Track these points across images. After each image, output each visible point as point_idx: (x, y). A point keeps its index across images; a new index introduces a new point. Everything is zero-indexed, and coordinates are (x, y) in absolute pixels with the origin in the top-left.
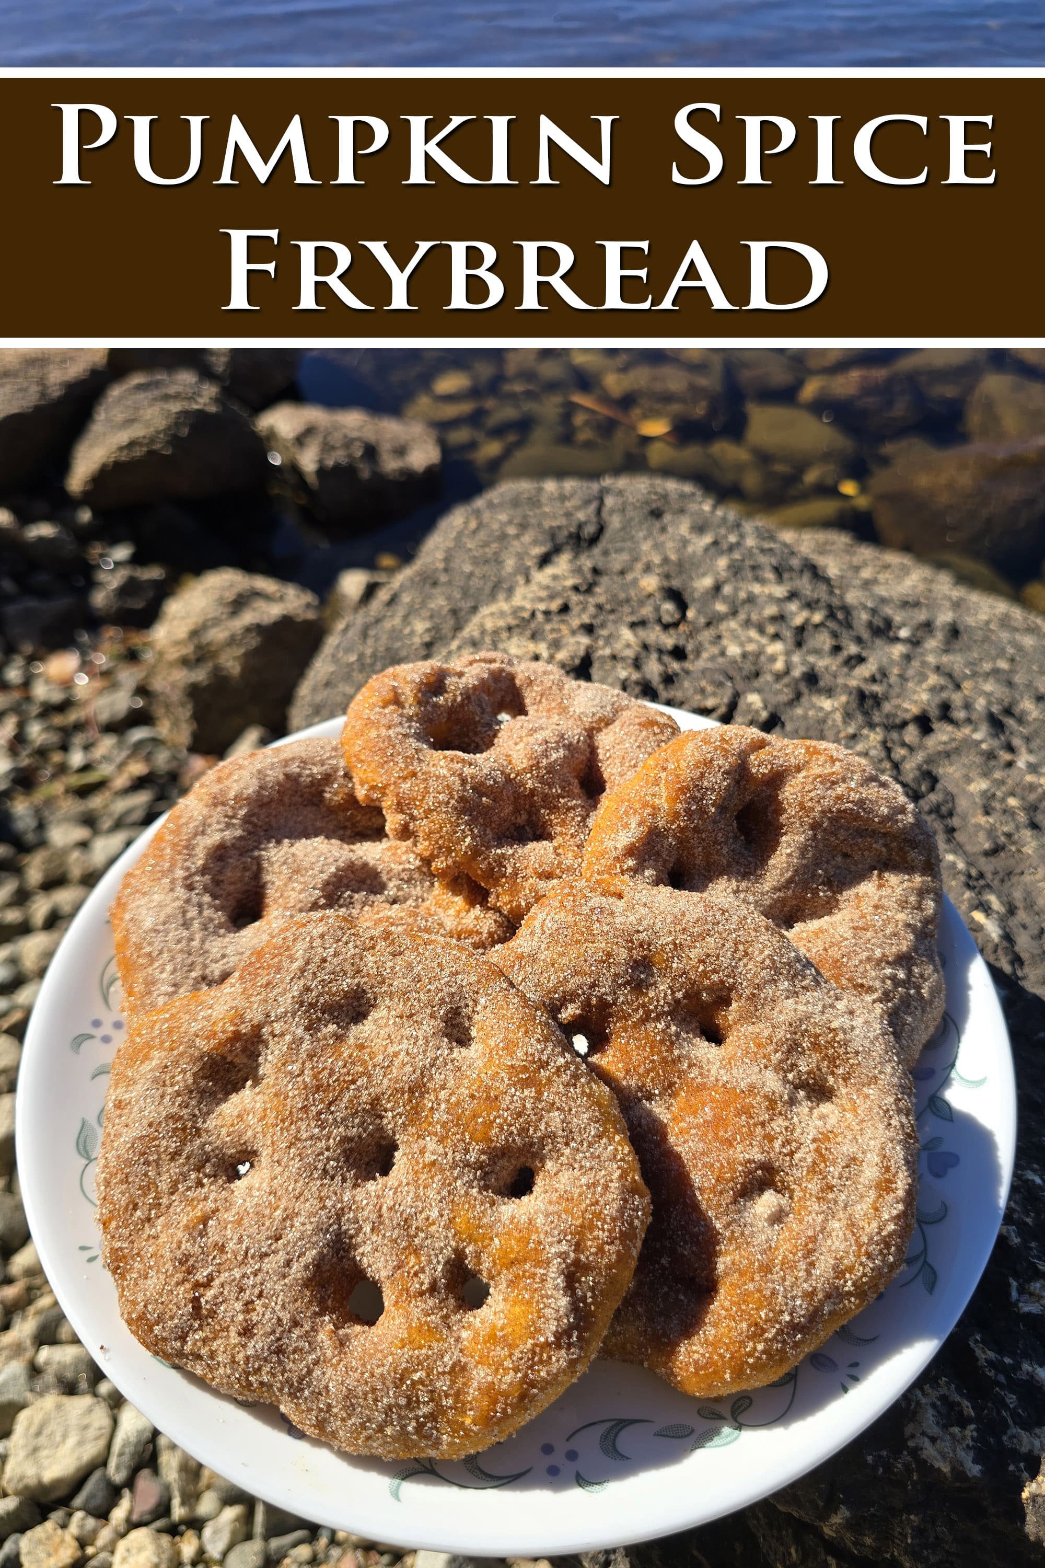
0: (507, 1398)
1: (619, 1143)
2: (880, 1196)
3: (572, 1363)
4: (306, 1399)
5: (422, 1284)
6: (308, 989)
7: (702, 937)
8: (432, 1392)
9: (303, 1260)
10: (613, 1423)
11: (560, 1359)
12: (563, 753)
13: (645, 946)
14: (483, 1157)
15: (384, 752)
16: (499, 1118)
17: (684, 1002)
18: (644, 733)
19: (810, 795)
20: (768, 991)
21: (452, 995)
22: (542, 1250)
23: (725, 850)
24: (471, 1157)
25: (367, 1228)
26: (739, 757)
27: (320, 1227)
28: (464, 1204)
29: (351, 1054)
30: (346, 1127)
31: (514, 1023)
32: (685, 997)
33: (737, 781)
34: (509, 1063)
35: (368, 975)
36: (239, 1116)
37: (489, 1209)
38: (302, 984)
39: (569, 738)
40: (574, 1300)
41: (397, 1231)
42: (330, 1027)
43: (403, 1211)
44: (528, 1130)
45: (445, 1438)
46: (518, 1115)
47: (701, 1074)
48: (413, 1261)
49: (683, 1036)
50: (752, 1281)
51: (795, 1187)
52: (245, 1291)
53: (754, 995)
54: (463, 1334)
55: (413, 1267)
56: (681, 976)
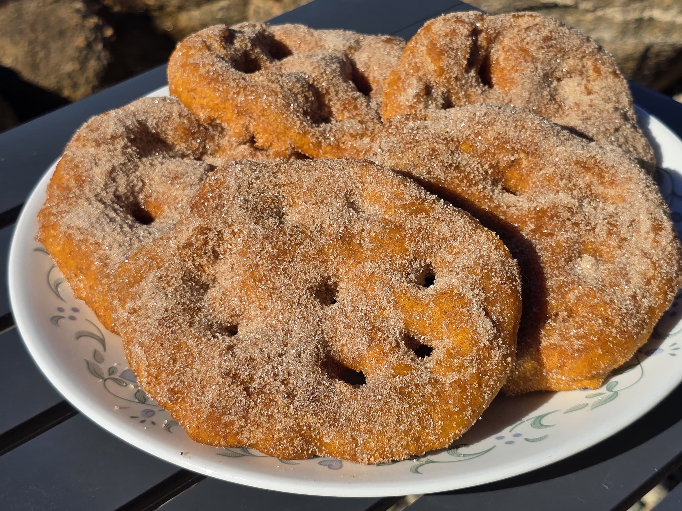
0: (471, 385)
1: (487, 231)
2: (657, 234)
3: (505, 357)
4: (342, 425)
5: (391, 344)
6: (246, 201)
7: (491, 124)
8: (423, 396)
9: (308, 352)
10: (533, 420)
11: (497, 355)
12: (338, 65)
13: (455, 140)
14: (404, 262)
15: (216, 80)
16: (407, 234)
17: (490, 171)
18: (389, 46)
19: (526, 41)
20: (545, 145)
21: (345, 183)
22: (463, 297)
23: (480, 92)
24: (396, 264)
25: (341, 327)
26: (472, 24)
27: (310, 333)
28: (402, 291)
29: (292, 231)
30: (305, 273)
31: (395, 184)
32: (490, 168)
33: (475, 42)
34: (402, 204)
35: (284, 185)
36: (224, 294)
37: (419, 290)
38: (242, 199)
39: (336, 57)
40: (493, 322)
41: (362, 322)
42: (271, 220)
43: (362, 310)
44: (428, 238)
45: (439, 424)
46: (419, 230)
47: (517, 209)
48: (380, 334)
49: (496, 192)
50: (596, 297)
51: (602, 247)
52: (278, 375)
53: (536, 150)
54: (428, 365)
55: (381, 337)
56: (485, 153)
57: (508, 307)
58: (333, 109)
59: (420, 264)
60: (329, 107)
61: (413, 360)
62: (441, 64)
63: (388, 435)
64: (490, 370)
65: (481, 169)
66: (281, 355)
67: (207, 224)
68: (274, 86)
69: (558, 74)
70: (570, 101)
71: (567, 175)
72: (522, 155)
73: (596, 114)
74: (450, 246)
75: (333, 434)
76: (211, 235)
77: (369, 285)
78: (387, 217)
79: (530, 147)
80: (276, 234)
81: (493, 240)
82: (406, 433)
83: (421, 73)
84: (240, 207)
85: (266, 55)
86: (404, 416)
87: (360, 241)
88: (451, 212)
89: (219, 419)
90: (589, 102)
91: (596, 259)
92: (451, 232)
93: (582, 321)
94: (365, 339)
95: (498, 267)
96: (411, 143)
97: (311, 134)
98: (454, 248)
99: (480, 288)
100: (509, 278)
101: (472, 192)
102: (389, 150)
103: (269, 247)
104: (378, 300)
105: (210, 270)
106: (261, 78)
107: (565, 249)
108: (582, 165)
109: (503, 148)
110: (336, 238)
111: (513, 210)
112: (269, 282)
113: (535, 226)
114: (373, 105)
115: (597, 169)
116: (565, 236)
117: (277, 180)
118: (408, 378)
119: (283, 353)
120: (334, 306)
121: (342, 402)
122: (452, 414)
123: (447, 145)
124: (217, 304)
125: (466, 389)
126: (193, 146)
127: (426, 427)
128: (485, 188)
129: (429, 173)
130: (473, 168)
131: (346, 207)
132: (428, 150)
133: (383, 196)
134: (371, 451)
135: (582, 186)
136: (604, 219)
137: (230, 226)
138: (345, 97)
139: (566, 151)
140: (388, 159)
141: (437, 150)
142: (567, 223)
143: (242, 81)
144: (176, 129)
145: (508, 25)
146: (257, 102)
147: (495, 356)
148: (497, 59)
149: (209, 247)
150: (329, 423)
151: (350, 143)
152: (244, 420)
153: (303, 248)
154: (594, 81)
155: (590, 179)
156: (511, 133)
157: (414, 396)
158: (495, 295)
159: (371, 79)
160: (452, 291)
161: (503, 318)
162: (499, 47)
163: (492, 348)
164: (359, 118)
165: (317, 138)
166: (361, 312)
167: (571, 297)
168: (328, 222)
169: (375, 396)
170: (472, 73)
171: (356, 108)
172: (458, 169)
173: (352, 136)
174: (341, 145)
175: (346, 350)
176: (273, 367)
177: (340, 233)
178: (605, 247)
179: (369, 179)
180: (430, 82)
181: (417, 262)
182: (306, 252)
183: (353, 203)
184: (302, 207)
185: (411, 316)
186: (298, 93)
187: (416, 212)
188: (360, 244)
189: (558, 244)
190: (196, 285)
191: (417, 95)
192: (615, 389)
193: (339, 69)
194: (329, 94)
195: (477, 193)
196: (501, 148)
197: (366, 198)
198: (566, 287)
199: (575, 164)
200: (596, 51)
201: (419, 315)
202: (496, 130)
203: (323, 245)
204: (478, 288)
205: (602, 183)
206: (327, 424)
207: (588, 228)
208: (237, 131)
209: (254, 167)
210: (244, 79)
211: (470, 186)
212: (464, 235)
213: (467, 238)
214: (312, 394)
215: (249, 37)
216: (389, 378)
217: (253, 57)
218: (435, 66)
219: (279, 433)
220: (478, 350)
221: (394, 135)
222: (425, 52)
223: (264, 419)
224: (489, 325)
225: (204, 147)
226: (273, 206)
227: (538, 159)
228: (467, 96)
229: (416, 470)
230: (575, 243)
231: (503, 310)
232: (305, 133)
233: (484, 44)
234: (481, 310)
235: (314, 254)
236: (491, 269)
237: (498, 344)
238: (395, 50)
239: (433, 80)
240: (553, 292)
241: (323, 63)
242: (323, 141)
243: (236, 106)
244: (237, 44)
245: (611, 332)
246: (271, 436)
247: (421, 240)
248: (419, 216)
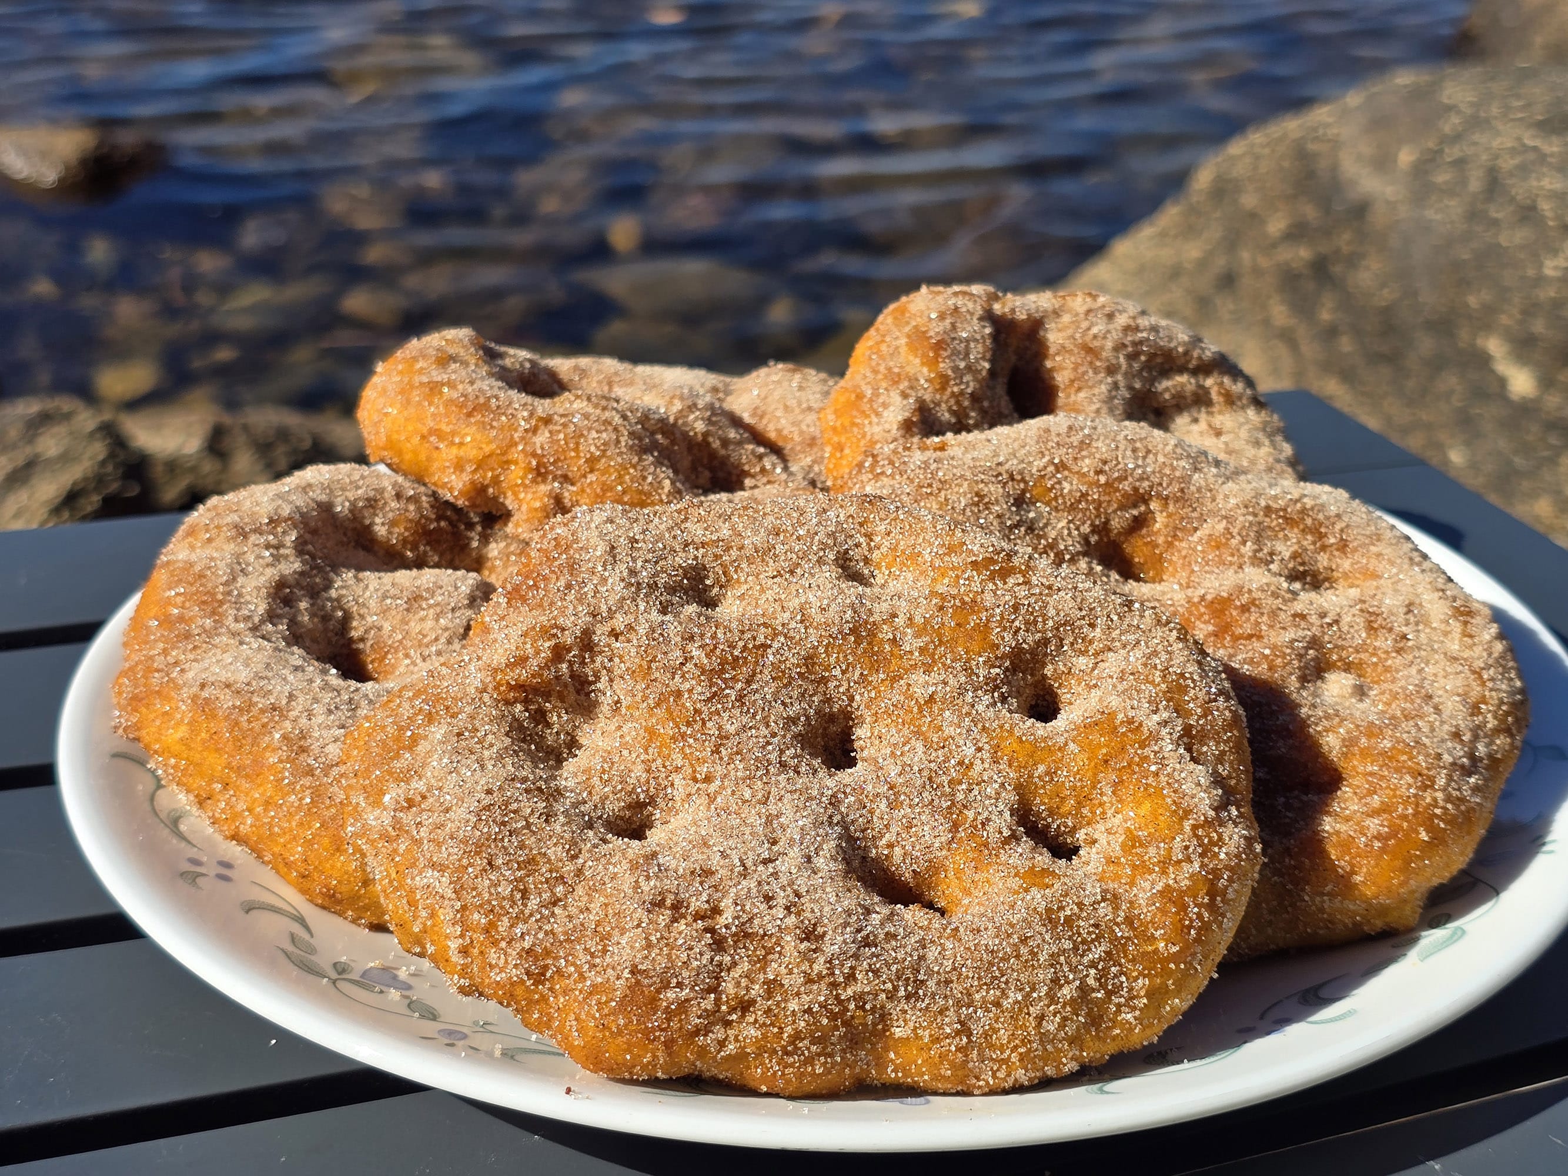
0: (1194, 898)
3: (1248, 841)
5: (1000, 832)
7: (1085, 445)
9: (825, 854)
11: (1233, 837)
13: (1018, 477)
14: (993, 672)
16: (993, 616)
17: (1093, 539)
20: (1199, 482)
22: (1139, 727)
24: (977, 678)
25: (882, 807)
27: (820, 819)
28: (1001, 726)
30: (785, 705)
31: (942, 529)
32: (1093, 532)
34: (967, 561)
36: (606, 760)
41: (926, 795)
42: (690, 608)
43: (920, 770)
45: (1140, 985)
46: (1016, 608)
48: (971, 813)
51: (1361, 656)
53: (1183, 491)
54: (1086, 870)
55: (975, 819)
56: (1080, 502)
57: (1231, 747)
61: (1051, 862)
62: (942, 367)
64: (1226, 867)
65: (1075, 533)
66: (769, 862)
68: (607, 414)
71: (1252, 535)
72: (1155, 505)
74: (1083, 639)
75: (914, 1015)
77: (927, 720)
78: (938, 589)
79: (1168, 486)
87: (893, 634)
89: (654, 1001)
94: (942, 826)
95: (1194, 670)
96: (930, 485)
98: (1091, 642)
99: (1170, 709)
104: (954, 747)
107: (1292, 659)
108: (1281, 514)
109: (1116, 490)
110: (840, 631)
112: (710, 724)
113: (1215, 626)
116: (1285, 636)
119: (773, 856)
120: (857, 769)
122: (1163, 962)
123: (1004, 487)
124: (596, 781)
127: (1113, 993)
130: (1061, 531)
131: (845, 579)
132: (968, 496)
133: (917, 554)
135: (1285, 555)
137: (606, 619)
139: (1242, 490)
141: (985, 495)
142: (1283, 615)
147: (1231, 839)
149: (564, 667)
150: (905, 990)
152: (711, 997)
153: (774, 654)
155: (1299, 541)
156: (1129, 462)
157: (1079, 926)
158: (1201, 722)
160: (1111, 718)
163: (1223, 824)
168: (815, 605)
175: (897, 854)
176: (759, 883)
177: (847, 622)
178: (1367, 655)
181: (1019, 675)
182: (780, 662)
184: (747, 585)
185: (1030, 775)
187: (1001, 576)
188: (895, 640)
189: (1276, 651)
190: (539, 748)
191: (905, 423)
196: (1110, 490)
197: (878, 565)
198: (1316, 724)
202: (1096, 456)
203: (816, 648)
204: (1164, 709)
205: (1323, 548)
206: (901, 993)
212: (1108, 616)
216: (1016, 893)
218: (929, 370)
219: (794, 1022)
220: (1194, 828)
222: (904, 349)
223: (757, 992)
224: (1204, 778)
227: (1188, 510)
230: (1308, 650)
231: (1222, 753)
234: (1180, 751)
235: (798, 666)
236: (1182, 673)
237: (1230, 815)
238: (812, 383)
239: (929, 397)
245: (1435, 800)
246: (776, 1030)
247: (1022, 626)
248: (1011, 581)
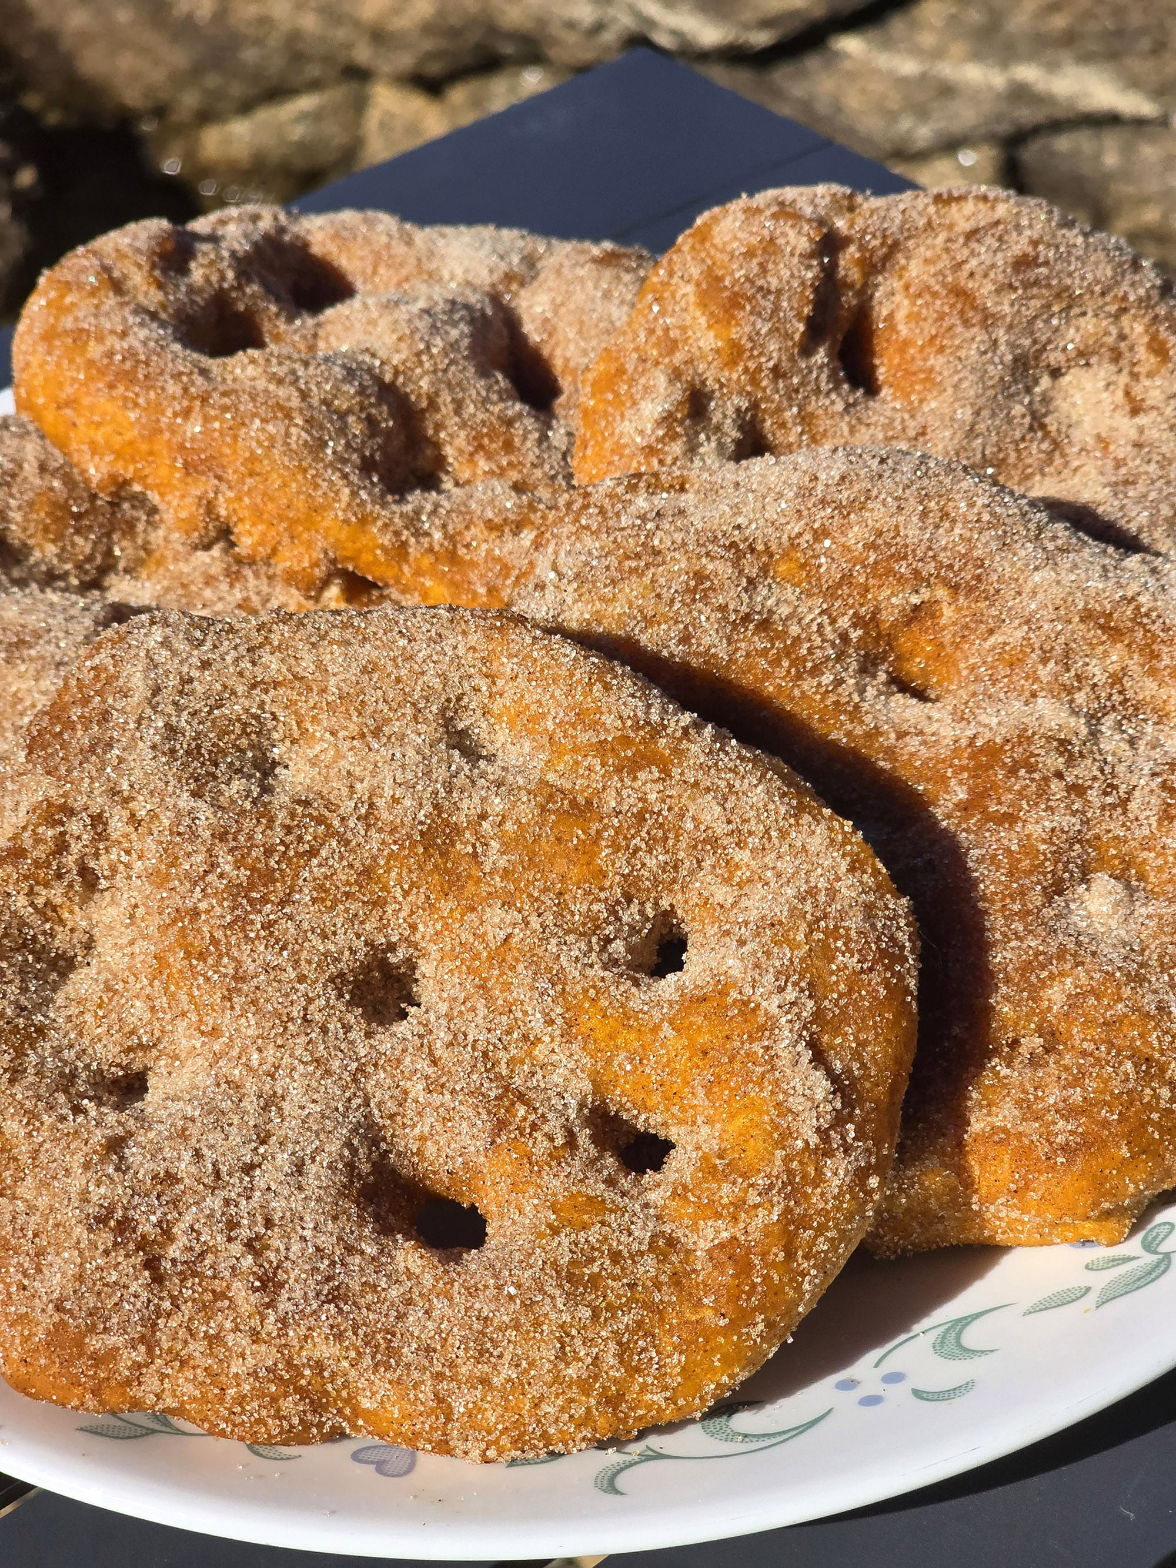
0: (764, 1255)
1: (831, 819)
3: (861, 1175)
4: (408, 1366)
5: (552, 1139)
6: (172, 730)
7: (857, 505)
8: (632, 1286)
9: (324, 1159)
10: (942, 1329)
11: (839, 1171)
12: (466, 330)
13: (760, 547)
14: (595, 907)
15: (129, 377)
16: (606, 828)
17: (855, 635)
18: (608, 273)
19: (967, 267)
20: (1003, 566)
21: (444, 677)
22: (754, 1010)
23: (840, 406)
24: (573, 914)
25: (417, 1089)
26: (821, 222)
27: (333, 1104)
28: (586, 991)
29: (293, 815)
30: (324, 936)
31: (579, 681)
32: (855, 626)
33: (829, 273)
34: (594, 740)
35: (276, 684)
36: (108, 988)
37: (634, 990)
38: (160, 724)
39: (467, 307)
40: (833, 1077)
41: (475, 1077)
42: (238, 785)
43: (475, 1041)
44: (666, 839)
45: (675, 1361)
46: (640, 818)
47: (924, 743)
48: (521, 1111)
49: (871, 692)
50: (1120, 999)
51: (1145, 854)
52: (238, 1225)
53: (978, 579)
54: (652, 1196)
55: (525, 1119)
56: (839, 585)
57: (877, 1034)
58: (449, 451)
59: (642, 912)
60: (437, 446)
61: (610, 1182)
62: (734, 333)
63: (534, 1391)
64: (819, 1213)
65: (828, 629)
66: (248, 1169)
67: (65, 795)
68: (282, 392)
69: (1054, 358)
70: (1084, 434)
71: (1058, 650)
72: (942, 593)
73: (1152, 468)
74: (727, 863)
75: (382, 1388)
76: (74, 827)
77: (496, 972)
78: (551, 777)
79: (960, 570)
80: (248, 824)
81: (844, 844)
82: (584, 1385)
83: (678, 358)
84: (154, 747)
85: (278, 300)
86: (578, 1342)
87: (474, 846)
88: (731, 765)
89: (80, 1345)
90: (1133, 434)
91: (1128, 886)
92: (729, 822)
93: (1079, 1066)
94: (483, 1123)
95: (854, 922)
96: (638, 556)
97: (380, 523)
98: (737, 867)
99: (803, 984)
100: (882, 953)
101: (803, 692)
102: (578, 575)
103: (226, 863)
104: (520, 1015)
105: (76, 918)
106: (251, 370)
107: (1046, 859)
108: (1102, 621)
109: (890, 572)
110: (409, 837)
111: (913, 743)
112: (225, 960)
113: (971, 791)
114: (557, 437)
115: (1140, 634)
116: (1047, 824)
117: (258, 670)
118: (594, 1235)
119: (257, 1159)
120: (401, 1028)
121: (409, 1302)
122: (708, 1335)
123: (736, 563)
124: (89, 1017)
125: (750, 1266)
126: (77, 550)
127: (637, 1370)
128: (839, 682)
129: (685, 639)
130: (809, 625)
131: (442, 746)
132: (684, 578)
133: (543, 716)
134: (489, 1433)
135: (1100, 678)
136: (1154, 775)
137: (126, 800)
138: (481, 416)
139: (1058, 583)
140: (575, 602)
141: (708, 577)
142: (1055, 785)
143: (199, 380)
144: (31, 504)
145: (921, 222)
146: (235, 438)
147: (836, 1174)
148: (890, 317)
149: (70, 860)
150: (373, 1358)
151: (484, 547)
152: (142, 1348)
153: (320, 865)
154: (1150, 375)
155: (1121, 659)
156: (912, 532)
157: (606, 1287)
158: (842, 1002)
159: (558, 364)
160: (723, 993)
161: (863, 1066)
162: (897, 285)
163: (829, 1153)
164: (514, 475)
165: (397, 534)
166: (474, 1048)
167: (1056, 995)
168: (388, 793)
169: (500, 1288)
170: (821, 356)
171: (508, 446)
172: (765, 630)
173: (490, 525)
174: (462, 551)
175: (430, 1149)
176: (227, 1202)
177: (421, 823)
178: (1152, 855)
179: (508, 666)
180: (703, 383)
181: (634, 908)
182: (326, 877)
183: (463, 733)
184: (321, 746)
185: (609, 1062)
186: (349, 411)
187: (633, 767)
188: (475, 855)
189: (1027, 847)
190: (38, 960)
191: (667, 419)
192: (1164, 1248)
193: (466, 342)
194: (437, 410)
195: (818, 697)
196: (882, 571)
197: (500, 716)
198: (1043, 967)
199: (1082, 620)
200: (1155, 294)
201: (631, 1060)
202: (870, 522)
203: (374, 858)
204: (795, 984)
205: (1153, 672)
206: (367, 1361)
207: (1109, 800)
208: (183, 515)
209: (198, 634)
210: (204, 372)
211: (799, 676)
212: (767, 831)
213: (775, 841)
214: (329, 1279)
215: (233, 254)
216: (541, 1235)
217: (241, 307)
218: (716, 336)
219: (238, 1385)
220: (787, 1160)
221: (592, 533)
222: (692, 299)
223: (197, 1348)
224: (821, 1085)
225: (109, 552)
226: (244, 742)
227: (983, 605)
228: (806, 419)
229: (610, 1484)
230: (1071, 842)
231: (862, 1044)
232: (364, 521)
233: (855, 275)
234: (800, 1048)
235: (348, 883)
236: (836, 928)
237: (843, 1138)
238: (625, 286)
239: (711, 374)
240: (1007, 981)
241: (423, 325)
242: (412, 540)
243: (182, 447)
244: (197, 273)
245: (1157, 1097)
246: (216, 1391)
247: (643, 846)
248: (642, 775)
